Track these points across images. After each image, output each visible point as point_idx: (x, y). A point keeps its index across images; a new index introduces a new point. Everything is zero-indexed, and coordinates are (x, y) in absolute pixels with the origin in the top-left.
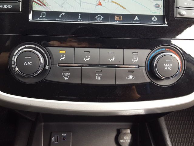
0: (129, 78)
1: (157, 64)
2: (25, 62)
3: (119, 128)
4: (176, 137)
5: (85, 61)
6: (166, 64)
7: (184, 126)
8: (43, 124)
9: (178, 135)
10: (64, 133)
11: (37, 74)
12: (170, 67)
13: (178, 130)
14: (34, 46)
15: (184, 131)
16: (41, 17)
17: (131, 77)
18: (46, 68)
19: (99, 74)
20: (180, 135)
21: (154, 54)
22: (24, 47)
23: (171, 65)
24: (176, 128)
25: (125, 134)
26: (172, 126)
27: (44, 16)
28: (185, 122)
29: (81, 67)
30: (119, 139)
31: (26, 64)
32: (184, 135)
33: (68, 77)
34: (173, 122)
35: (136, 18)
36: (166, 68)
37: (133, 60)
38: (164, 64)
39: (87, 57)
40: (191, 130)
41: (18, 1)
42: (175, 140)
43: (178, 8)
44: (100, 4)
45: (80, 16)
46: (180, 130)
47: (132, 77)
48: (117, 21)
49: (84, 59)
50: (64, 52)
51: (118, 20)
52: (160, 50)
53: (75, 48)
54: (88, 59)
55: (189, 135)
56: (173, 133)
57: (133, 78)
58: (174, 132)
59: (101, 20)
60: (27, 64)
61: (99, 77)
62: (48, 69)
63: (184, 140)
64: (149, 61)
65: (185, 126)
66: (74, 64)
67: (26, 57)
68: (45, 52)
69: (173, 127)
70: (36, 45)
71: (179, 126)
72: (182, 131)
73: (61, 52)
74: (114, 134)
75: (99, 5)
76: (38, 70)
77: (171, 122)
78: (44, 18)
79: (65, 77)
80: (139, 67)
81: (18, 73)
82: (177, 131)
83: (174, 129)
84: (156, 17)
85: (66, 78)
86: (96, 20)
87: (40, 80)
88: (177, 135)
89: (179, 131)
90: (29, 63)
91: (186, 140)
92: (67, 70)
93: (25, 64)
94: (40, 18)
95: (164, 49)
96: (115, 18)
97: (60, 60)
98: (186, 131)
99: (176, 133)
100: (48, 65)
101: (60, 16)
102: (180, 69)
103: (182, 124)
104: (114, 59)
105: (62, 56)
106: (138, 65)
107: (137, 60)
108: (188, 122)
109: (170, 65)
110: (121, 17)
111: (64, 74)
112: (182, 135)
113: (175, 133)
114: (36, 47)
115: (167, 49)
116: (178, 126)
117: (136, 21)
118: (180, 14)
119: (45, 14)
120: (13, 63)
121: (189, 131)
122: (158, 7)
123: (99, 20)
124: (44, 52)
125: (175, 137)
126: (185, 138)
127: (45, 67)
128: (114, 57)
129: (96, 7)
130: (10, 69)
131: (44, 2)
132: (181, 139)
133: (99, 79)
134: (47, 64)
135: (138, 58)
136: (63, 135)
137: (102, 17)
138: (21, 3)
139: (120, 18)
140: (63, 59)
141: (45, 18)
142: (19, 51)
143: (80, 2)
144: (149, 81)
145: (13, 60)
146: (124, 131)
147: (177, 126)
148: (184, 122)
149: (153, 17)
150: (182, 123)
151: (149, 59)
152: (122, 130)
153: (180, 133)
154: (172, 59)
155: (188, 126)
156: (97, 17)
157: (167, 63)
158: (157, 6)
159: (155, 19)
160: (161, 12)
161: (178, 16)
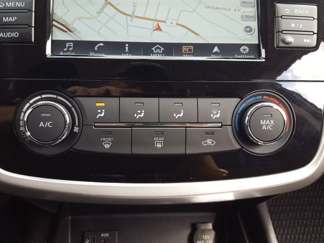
0: (207, 143)
1: (249, 121)
2: (42, 123)
3: (194, 221)
4: (290, 233)
5: (137, 118)
6: (265, 121)
7: (302, 214)
8: (70, 218)
9: (292, 230)
10: (105, 232)
11: (60, 141)
12: (270, 125)
13: (292, 221)
14: (55, 96)
15: (302, 222)
16: (65, 49)
17: (209, 142)
18: (75, 130)
19: (160, 139)
20: (296, 230)
21: (245, 104)
22: (39, 97)
23: (272, 122)
24: (289, 218)
25: (205, 231)
26: (282, 215)
27: (70, 49)
28: (304, 208)
29: (131, 127)
30: (194, 240)
31: (43, 125)
32: (303, 228)
33: (109, 144)
34: (284, 208)
35: (216, 49)
36: (264, 127)
37: (212, 115)
38: (261, 121)
39: (139, 111)
40: (313, 221)
41: (29, 26)
42: (288, 237)
43: (281, 32)
44: (159, 29)
45: (127, 48)
46: (296, 221)
47: (211, 141)
48: (185, 54)
49: (135, 115)
50: (103, 104)
51: (188, 52)
52: (254, 98)
53: (121, 98)
54: (142, 116)
55: (311, 229)
56: (284, 226)
57: (213, 143)
58: (286, 223)
59: (161, 53)
60: (45, 125)
61: (159, 143)
62: (77, 131)
63: (303, 237)
64: (238, 115)
65: (304, 215)
66: (120, 123)
67: (43, 115)
68: (73, 106)
69: (284, 215)
70: (58, 95)
71: (294, 214)
72: (298, 223)
73: (98, 104)
74: (187, 232)
75: (157, 29)
76: (62, 134)
77: (280, 208)
78: (70, 51)
79: (105, 144)
80: (222, 125)
81: (30, 139)
82: (290, 223)
83: (286, 219)
84: (247, 47)
85: (107, 146)
86: (153, 53)
87: (65, 150)
88: (290, 230)
89: (294, 223)
90: (48, 124)
91: (305, 237)
92: (108, 134)
93: (41, 125)
94: (64, 52)
95: (261, 97)
96: (183, 50)
97: (97, 117)
98: (305, 222)
99: (289, 227)
100: (78, 126)
101: (96, 49)
102: (286, 128)
103: (299, 211)
104: (182, 114)
105: (99, 111)
106: (221, 123)
107: (219, 114)
108: (308, 207)
109: (270, 122)
110: (192, 48)
111: (104, 139)
112: (299, 229)
113: (288, 225)
114: (59, 97)
115: (265, 97)
116: (292, 215)
117: (216, 53)
118: (284, 41)
119: (72, 45)
120: (21, 123)
121: (311, 222)
122: (250, 31)
123: (158, 53)
124: (71, 106)
125: (288, 234)
126: (304, 233)
127: (73, 128)
128: (182, 111)
129: (152, 34)
130: (17, 133)
131: (70, 27)
132: (297, 236)
133: (159, 146)
134: (77, 124)
135: (219, 112)
136: (102, 235)
137: (162, 49)
138: (33, 29)
139: (190, 50)
140: (102, 115)
141: (72, 51)
142: (31, 105)
143: (127, 26)
144: (238, 147)
145: (21, 118)
146: (203, 227)
147: (290, 215)
148: (302, 208)
149: (242, 47)
150: (298, 209)
151: (237, 113)
152: (200, 224)
153: (296, 225)
154: (272, 113)
155: (308, 215)
156: (153, 49)
157: (266, 119)
158: (248, 30)
159: (244, 50)
160: (254, 39)
161: (282, 45)
